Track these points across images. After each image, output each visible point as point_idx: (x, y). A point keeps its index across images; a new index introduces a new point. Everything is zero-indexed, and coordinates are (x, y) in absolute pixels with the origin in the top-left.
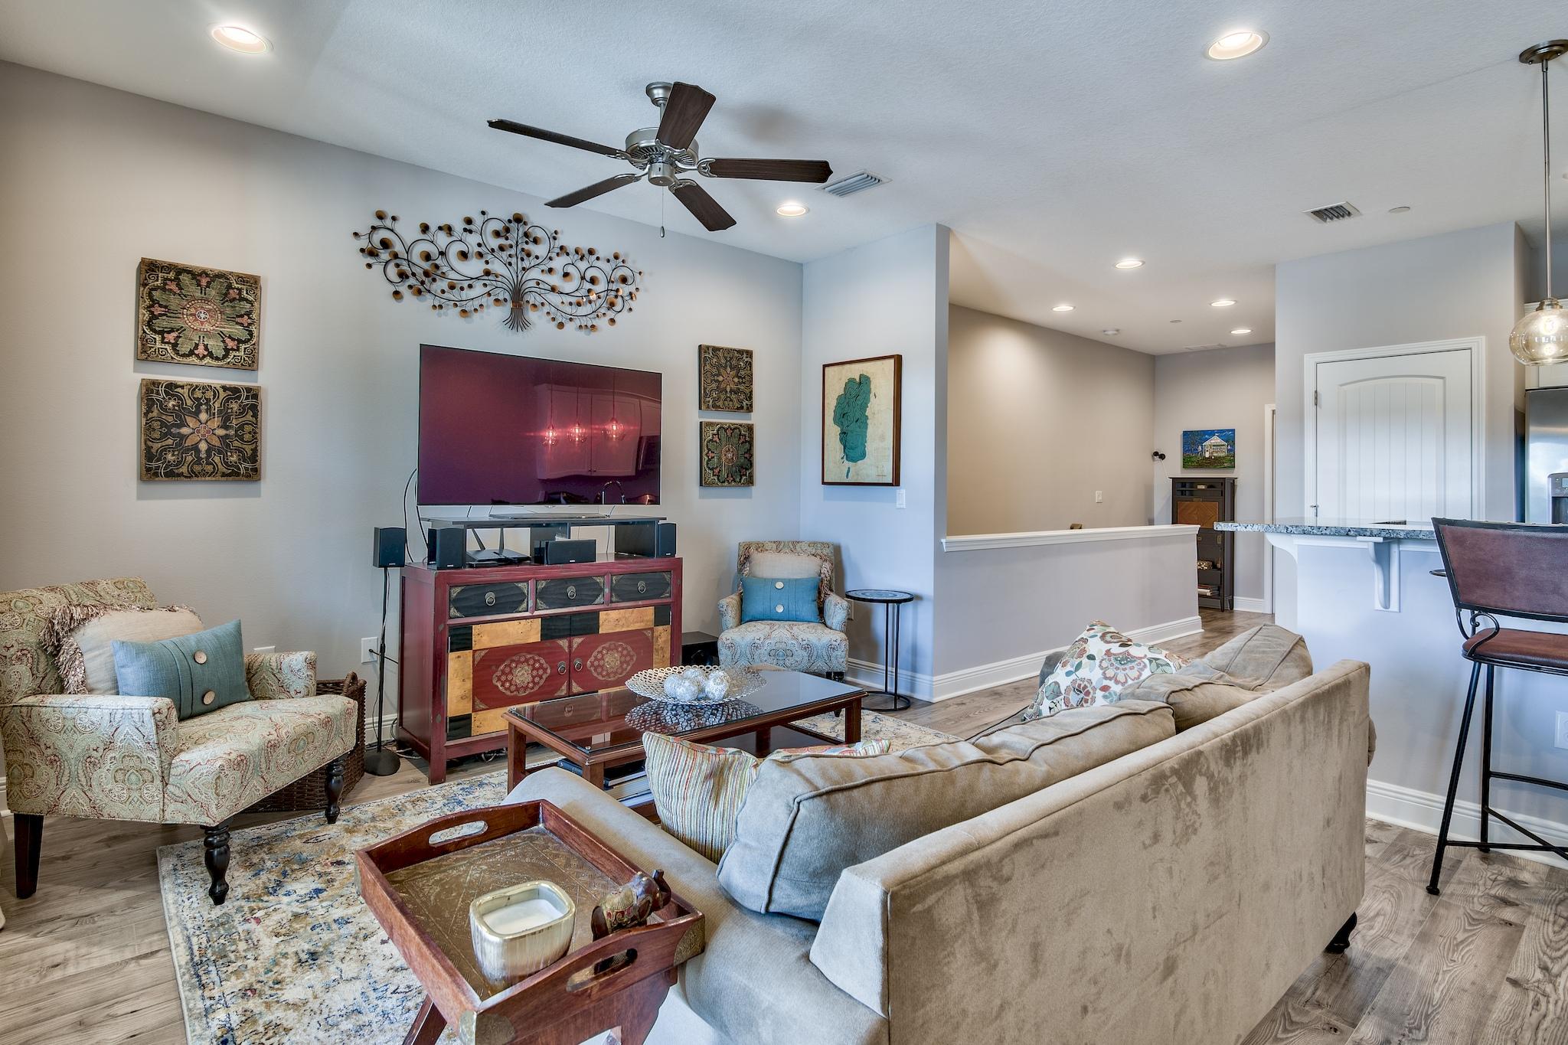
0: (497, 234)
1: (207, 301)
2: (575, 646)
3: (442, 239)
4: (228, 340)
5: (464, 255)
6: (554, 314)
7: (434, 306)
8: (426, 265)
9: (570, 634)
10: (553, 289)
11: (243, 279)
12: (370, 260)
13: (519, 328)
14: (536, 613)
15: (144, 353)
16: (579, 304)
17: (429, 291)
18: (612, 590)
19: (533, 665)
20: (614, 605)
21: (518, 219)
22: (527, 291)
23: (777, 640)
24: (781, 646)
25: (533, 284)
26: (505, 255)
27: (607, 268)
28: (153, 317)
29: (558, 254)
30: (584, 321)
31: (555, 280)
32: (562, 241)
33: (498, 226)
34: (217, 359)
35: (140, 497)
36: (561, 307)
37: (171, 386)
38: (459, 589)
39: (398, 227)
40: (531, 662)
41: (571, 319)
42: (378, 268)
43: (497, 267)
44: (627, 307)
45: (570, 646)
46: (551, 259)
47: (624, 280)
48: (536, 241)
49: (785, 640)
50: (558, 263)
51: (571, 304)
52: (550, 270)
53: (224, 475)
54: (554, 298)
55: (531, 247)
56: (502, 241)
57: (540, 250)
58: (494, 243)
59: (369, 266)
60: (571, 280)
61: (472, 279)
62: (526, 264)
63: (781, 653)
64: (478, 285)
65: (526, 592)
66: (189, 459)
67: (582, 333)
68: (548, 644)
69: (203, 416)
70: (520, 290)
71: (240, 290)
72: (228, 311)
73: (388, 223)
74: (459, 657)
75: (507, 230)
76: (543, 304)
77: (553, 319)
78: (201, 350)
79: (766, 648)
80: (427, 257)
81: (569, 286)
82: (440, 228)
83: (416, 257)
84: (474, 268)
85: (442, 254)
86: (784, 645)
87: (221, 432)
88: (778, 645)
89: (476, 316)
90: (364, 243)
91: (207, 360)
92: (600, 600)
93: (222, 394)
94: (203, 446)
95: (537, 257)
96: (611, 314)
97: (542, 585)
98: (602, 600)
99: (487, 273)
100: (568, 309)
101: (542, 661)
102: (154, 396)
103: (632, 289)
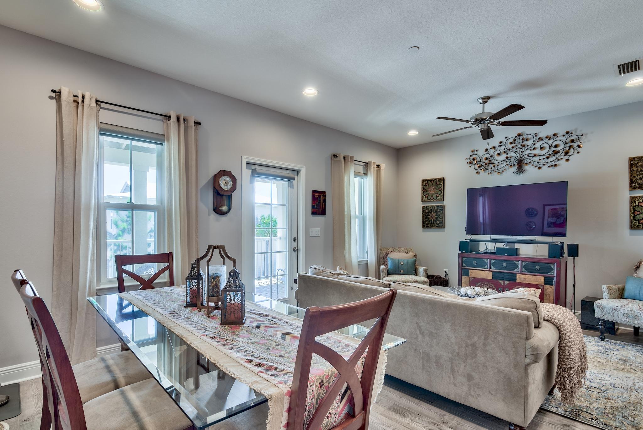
0: (511, 143)
1: (433, 186)
2: (506, 284)
3: (492, 152)
4: (437, 194)
5: (499, 154)
6: (535, 164)
7: (489, 173)
8: (487, 161)
9: (504, 279)
10: (535, 155)
11: (440, 179)
12: (470, 165)
13: (522, 173)
14: (490, 270)
15: (423, 201)
16: (548, 158)
17: (487, 169)
18: (522, 267)
19: (490, 286)
20: (523, 273)
21: (519, 135)
22: (524, 159)
23: (629, 309)
24: (631, 312)
25: (526, 156)
26: (514, 149)
27: (564, 139)
28: (424, 192)
29: (538, 142)
30: (550, 164)
31: (537, 152)
32: (540, 135)
33: (512, 140)
34: (435, 199)
35: (423, 232)
36: (540, 161)
37: (427, 207)
38: (465, 259)
39: (478, 153)
40: (489, 285)
41: (544, 165)
42: (473, 166)
43: (512, 154)
44: (576, 151)
45: (504, 283)
46: (534, 144)
47: (573, 141)
48: (527, 140)
49: (634, 310)
50: (538, 145)
51: (544, 159)
52: (534, 149)
53: (436, 227)
54: (536, 159)
55: (525, 143)
56: (513, 145)
57: (530, 143)
58: (510, 146)
59: (470, 166)
60: (545, 149)
61: (502, 161)
62: (523, 149)
63: (631, 316)
64: (505, 162)
65: (487, 262)
66: (430, 223)
67: (551, 169)
68: (495, 281)
69: (432, 213)
70: (520, 160)
71: (439, 182)
72: (437, 187)
73: (475, 153)
74: (465, 278)
75: (515, 140)
76: (530, 162)
77: (536, 167)
78: (432, 198)
79: (622, 311)
80: (487, 159)
81: (543, 152)
82: (491, 148)
83: (484, 160)
84: (503, 157)
85: (492, 156)
86: (633, 313)
87: (436, 216)
88: (629, 312)
89: (504, 173)
90: (468, 161)
91: (433, 200)
92: (517, 270)
93: (436, 208)
94: (432, 220)
95: (528, 146)
96: (567, 157)
97: (493, 261)
98: (518, 270)
99: (507, 158)
100: (543, 161)
101: (493, 286)
102: (424, 210)
103: (578, 143)
